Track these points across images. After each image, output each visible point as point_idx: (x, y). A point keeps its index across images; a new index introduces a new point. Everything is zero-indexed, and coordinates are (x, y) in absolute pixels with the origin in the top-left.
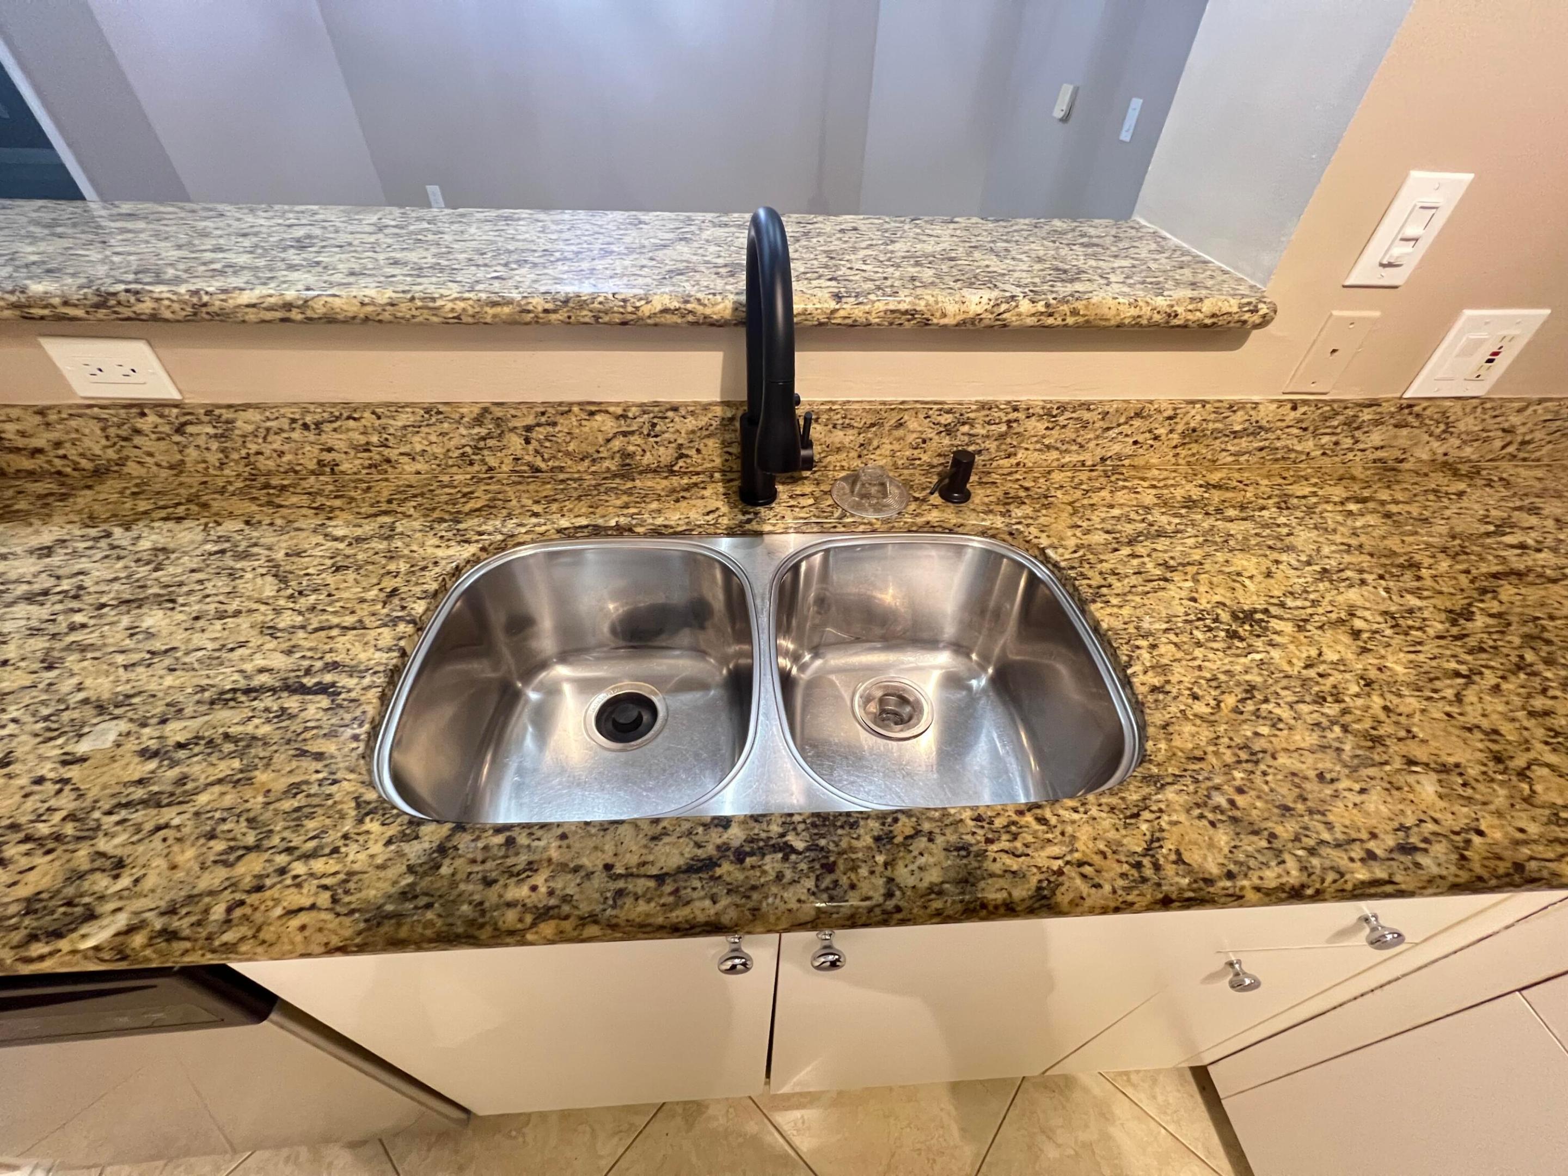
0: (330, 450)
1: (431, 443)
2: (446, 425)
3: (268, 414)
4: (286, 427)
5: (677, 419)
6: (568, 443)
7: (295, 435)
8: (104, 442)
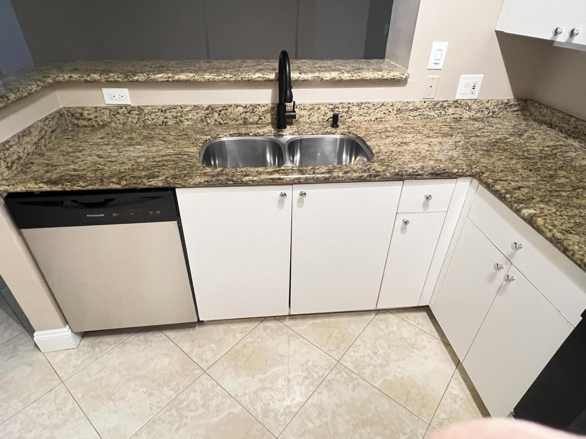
0: (166, 118)
1: (194, 116)
2: (199, 110)
3: (153, 108)
4: (157, 111)
5: (260, 108)
6: (230, 115)
7: (159, 114)
8: (109, 116)
